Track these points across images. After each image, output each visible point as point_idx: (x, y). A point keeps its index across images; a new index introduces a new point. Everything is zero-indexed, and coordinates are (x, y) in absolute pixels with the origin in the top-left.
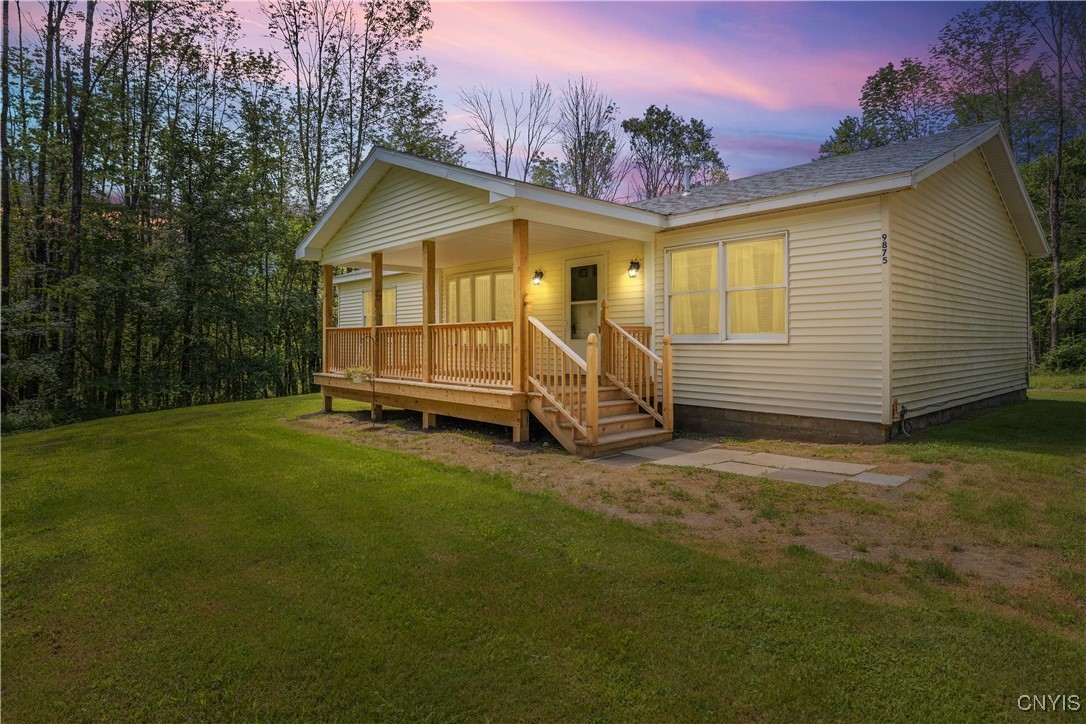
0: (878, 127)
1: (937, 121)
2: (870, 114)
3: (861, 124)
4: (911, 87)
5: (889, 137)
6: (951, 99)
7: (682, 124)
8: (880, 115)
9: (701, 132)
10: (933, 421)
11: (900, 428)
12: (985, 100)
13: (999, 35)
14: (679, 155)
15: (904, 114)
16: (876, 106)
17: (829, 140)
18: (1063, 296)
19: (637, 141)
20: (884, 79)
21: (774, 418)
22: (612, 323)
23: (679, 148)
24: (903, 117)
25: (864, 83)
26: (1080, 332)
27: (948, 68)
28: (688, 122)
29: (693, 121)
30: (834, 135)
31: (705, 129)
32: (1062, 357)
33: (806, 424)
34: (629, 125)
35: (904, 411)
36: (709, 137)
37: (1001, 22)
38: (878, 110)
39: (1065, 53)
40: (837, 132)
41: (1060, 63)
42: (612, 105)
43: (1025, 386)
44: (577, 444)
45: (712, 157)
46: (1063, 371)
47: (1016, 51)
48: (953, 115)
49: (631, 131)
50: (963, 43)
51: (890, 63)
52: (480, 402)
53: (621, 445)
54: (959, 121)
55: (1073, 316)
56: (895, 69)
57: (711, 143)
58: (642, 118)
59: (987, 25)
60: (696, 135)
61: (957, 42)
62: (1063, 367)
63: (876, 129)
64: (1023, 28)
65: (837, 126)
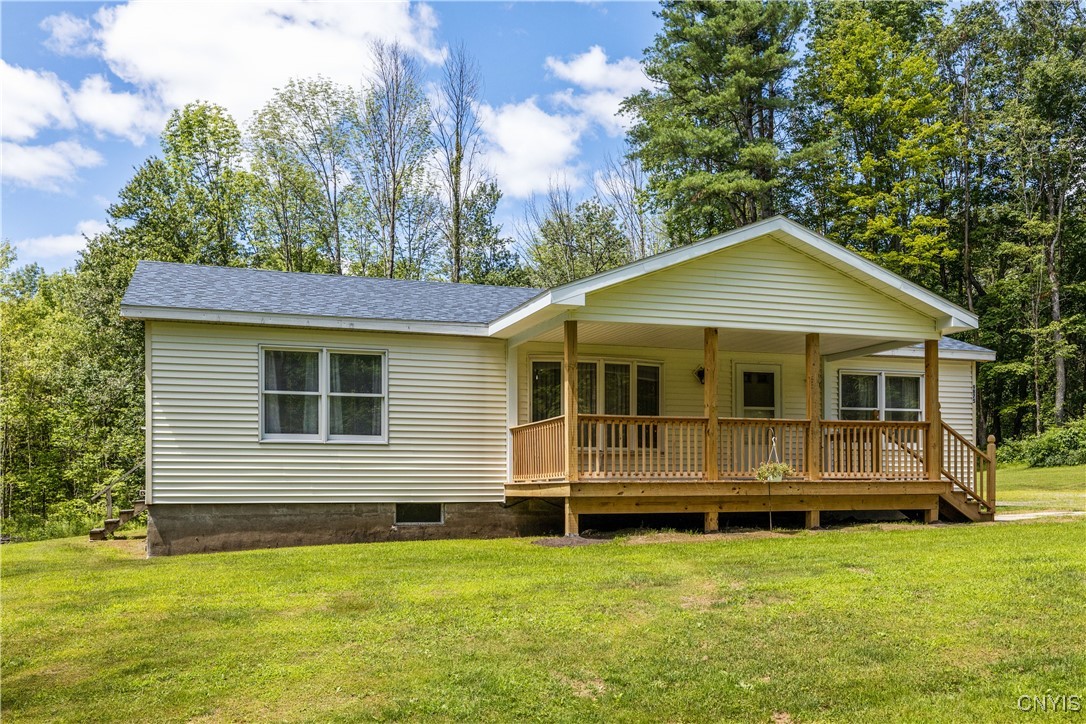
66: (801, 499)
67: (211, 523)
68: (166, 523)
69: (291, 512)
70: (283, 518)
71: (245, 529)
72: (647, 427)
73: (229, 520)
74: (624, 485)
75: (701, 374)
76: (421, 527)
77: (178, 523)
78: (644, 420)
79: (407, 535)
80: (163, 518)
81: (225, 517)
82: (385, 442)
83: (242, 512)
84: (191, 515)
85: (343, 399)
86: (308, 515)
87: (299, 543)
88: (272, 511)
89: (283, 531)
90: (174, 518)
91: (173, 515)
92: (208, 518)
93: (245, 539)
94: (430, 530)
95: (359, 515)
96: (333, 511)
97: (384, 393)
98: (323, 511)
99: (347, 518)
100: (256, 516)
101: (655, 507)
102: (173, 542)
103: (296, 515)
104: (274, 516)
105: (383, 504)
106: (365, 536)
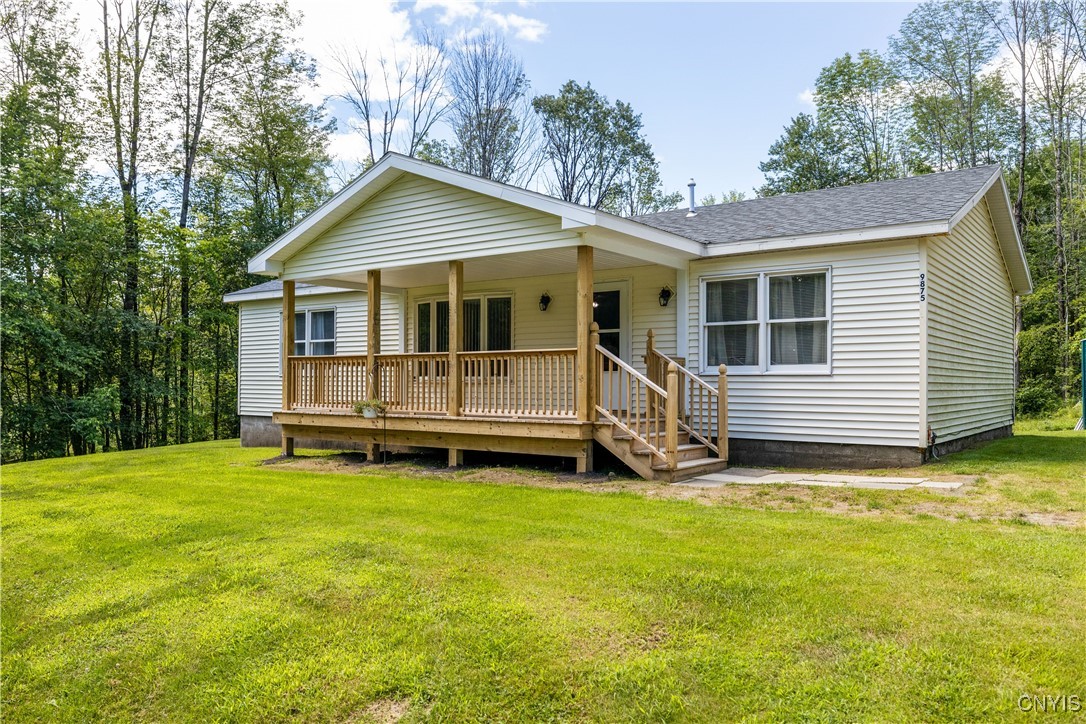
0: (834, 128)
1: (896, 126)
2: (826, 113)
3: (816, 125)
4: (870, 83)
5: (846, 141)
6: (911, 100)
7: (608, 107)
8: (836, 115)
9: (628, 119)
10: (950, 448)
11: (931, 452)
12: (946, 105)
13: (962, 33)
14: (603, 146)
15: (862, 115)
16: (831, 103)
17: (780, 140)
18: (1024, 333)
19: (551, 126)
20: (841, 73)
21: (816, 447)
22: (660, 352)
23: (603, 138)
24: (860, 119)
25: (818, 76)
26: (1039, 373)
27: (908, 66)
28: (613, 104)
29: (619, 104)
30: (786, 135)
31: (634, 114)
32: (1025, 401)
33: (848, 452)
34: (539, 104)
35: (935, 437)
36: (639, 125)
37: (964, 19)
38: (834, 109)
39: (1028, 62)
40: (789, 132)
41: (1024, 73)
42: (521, 77)
43: (1011, 423)
44: (654, 470)
45: (642, 150)
46: (1024, 416)
47: (979, 53)
48: (913, 120)
49: (544, 112)
50: (925, 38)
51: (847, 54)
52: (537, 433)
53: (692, 471)
54: (919, 127)
55: (1033, 356)
56: (852, 61)
57: (640, 132)
58: (557, 95)
59: (950, 20)
60: (622, 122)
61: (920, 38)
62: (1025, 412)
63: (832, 131)
64: (985, 29)
65: (789, 124)
72: (499, 361)
75: (545, 301)
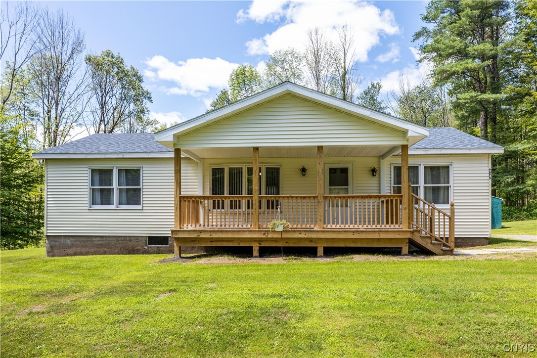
66: (311, 240)
67: (70, 243)
68: (53, 243)
69: (101, 239)
70: (98, 242)
71: (83, 247)
73: (77, 242)
74: (201, 232)
76: (158, 247)
77: (57, 243)
78: (216, 198)
79: (152, 251)
80: (52, 241)
81: (75, 241)
82: (141, 208)
83: (82, 239)
84: (62, 240)
85: (127, 189)
86: (109, 241)
87: (105, 253)
88: (94, 239)
89: (98, 248)
90: (56, 241)
91: (55, 240)
92: (68, 241)
93: (83, 251)
94: (163, 249)
95: (130, 241)
96: (119, 239)
97: (141, 187)
98: (115, 239)
99: (125, 243)
100: (88, 241)
101: (221, 243)
102: (55, 251)
103: (104, 241)
104: (95, 241)
105: (141, 236)
106: (133, 251)
